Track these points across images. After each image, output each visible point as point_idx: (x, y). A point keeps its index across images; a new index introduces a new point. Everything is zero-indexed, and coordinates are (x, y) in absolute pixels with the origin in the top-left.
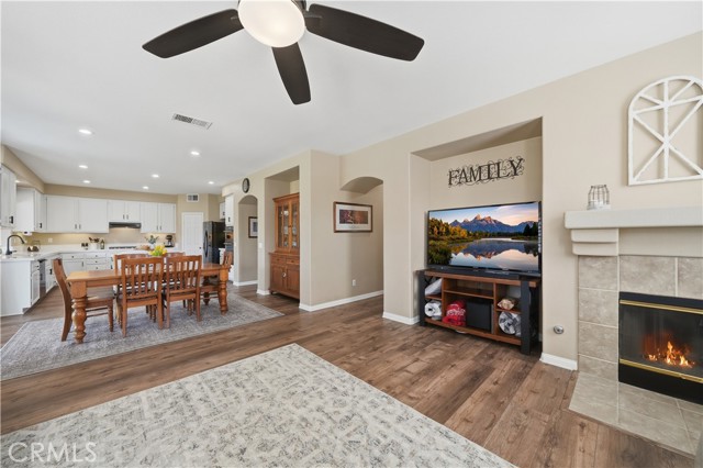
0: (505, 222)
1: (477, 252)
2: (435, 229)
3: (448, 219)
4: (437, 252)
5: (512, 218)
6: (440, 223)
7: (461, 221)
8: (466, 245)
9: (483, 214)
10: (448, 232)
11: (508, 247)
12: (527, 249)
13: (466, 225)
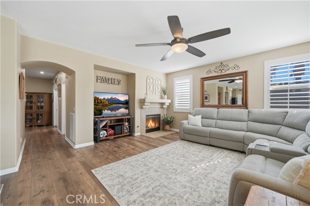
0: (120, 99)
1: (112, 110)
2: (96, 101)
3: (101, 97)
4: (97, 110)
5: (123, 98)
6: (98, 98)
7: (106, 98)
8: (108, 107)
9: (114, 96)
10: (101, 102)
11: (121, 108)
12: (126, 108)
13: (108, 100)
